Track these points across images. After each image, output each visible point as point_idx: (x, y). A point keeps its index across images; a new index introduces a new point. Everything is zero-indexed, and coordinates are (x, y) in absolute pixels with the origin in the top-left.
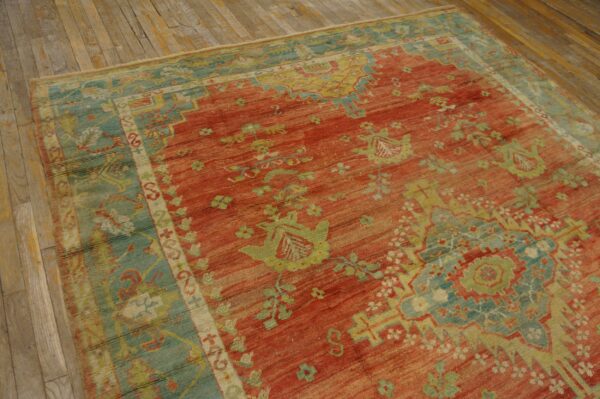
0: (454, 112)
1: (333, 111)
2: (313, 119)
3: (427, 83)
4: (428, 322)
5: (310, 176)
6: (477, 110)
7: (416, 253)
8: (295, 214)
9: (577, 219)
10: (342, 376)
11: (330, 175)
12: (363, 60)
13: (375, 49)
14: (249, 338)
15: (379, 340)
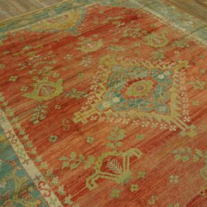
0: (124, 26)
1: (65, 35)
2: (56, 39)
3: (111, 16)
4: (110, 111)
5: (54, 62)
6: (135, 23)
7: (104, 84)
8: (47, 78)
9: (183, 60)
10: (69, 138)
11: (63, 60)
12: (80, 12)
13: (86, 6)
14: (27, 129)
15: (87, 121)
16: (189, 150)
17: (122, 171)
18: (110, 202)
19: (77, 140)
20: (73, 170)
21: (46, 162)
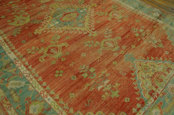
4: (54, 28)
5: (26, 8)
7: (51, 16)
8: (22, 15)
9: (94, 3)
10: (32, 41)
11: (30, 7)
14: (10, 39)
15: (41, 33)
16: (93, 42)
17: (58, 53)
18: (51, 66)
19: (36, 41)
20: (33, 54)
21: (19, 52)
